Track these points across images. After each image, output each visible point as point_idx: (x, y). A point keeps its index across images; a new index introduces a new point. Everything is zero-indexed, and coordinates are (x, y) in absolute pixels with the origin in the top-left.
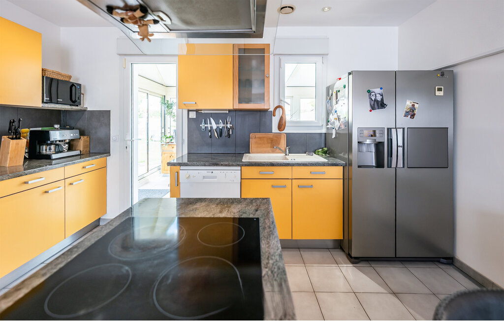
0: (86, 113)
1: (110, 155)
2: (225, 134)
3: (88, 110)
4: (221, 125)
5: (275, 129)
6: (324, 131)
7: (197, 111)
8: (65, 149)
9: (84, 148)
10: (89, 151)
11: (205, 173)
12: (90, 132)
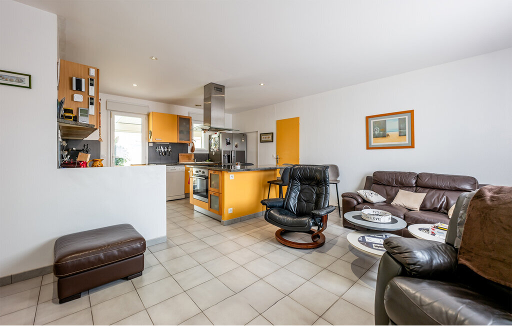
2: (168, 153)
4: (166, 150)
5: (189, 152)
6: (208, 153)
7: (153, 143)
11: (172, 168)
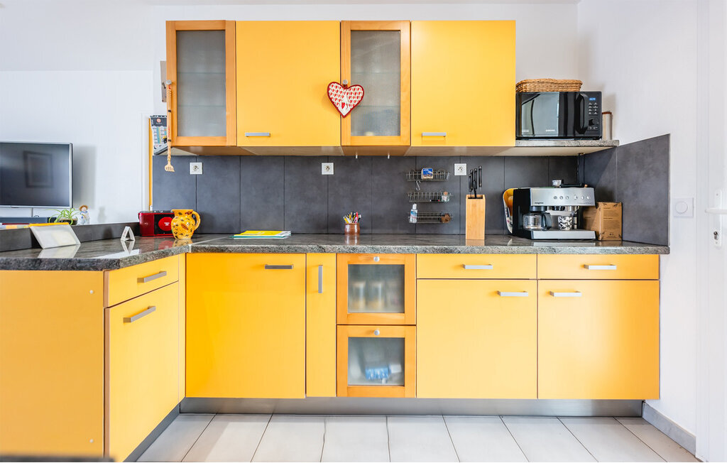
0: (616, 152)
1: (667, 252)
3: (621, 144)
8: (564, 226)
9: (605, 228)
10: (622, 238)
12: (623, 194)
